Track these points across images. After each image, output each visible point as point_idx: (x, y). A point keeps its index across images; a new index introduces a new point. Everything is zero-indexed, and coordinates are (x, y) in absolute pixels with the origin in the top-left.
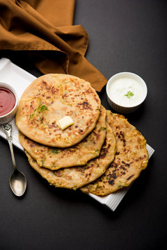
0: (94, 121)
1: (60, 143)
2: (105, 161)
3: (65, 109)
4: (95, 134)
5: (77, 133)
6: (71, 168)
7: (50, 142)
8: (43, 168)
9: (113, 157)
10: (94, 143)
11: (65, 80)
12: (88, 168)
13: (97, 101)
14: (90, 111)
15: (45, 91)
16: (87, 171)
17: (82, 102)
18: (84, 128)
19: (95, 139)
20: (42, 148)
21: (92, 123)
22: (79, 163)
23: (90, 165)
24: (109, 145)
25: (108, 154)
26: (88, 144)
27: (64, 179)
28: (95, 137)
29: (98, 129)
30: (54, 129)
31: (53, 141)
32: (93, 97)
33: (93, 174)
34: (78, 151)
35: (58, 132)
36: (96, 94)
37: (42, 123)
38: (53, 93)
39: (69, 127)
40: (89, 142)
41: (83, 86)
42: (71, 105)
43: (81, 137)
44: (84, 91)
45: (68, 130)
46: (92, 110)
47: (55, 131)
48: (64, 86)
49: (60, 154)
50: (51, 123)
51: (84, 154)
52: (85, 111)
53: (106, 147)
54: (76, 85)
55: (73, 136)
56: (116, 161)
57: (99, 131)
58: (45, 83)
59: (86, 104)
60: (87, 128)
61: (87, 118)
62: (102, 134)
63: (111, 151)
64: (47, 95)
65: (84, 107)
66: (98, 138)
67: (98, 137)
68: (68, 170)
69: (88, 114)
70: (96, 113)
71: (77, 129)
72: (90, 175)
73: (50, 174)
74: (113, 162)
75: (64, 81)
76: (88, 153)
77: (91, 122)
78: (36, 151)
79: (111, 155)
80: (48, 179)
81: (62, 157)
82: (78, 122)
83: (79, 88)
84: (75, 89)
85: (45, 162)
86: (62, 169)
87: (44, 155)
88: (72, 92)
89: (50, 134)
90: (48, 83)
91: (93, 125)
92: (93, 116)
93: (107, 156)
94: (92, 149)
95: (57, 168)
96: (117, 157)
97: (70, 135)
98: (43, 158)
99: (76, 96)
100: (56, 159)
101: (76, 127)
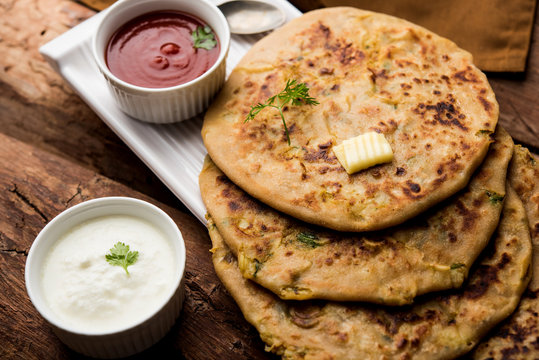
0: (466, 163)
1: (332, 213)
2: (478, 310)
3: (368, 112)
4: (463, 211)
5: (398, 193)
6: (354, 305)
7: (297, 202)
8: (254, 285)
9: (513, 300)
10: (453, 239)
11: (394, 31)
12: (415, 320)
13: (487, 106)
14: (456, 130)
15: (320, 52)
16: (408, 331)
17: (436, 101)
18: (426, 181)
19: (458, 226)
20: (267, 220)
21: (456, 168)
22: (384, 294)
23: (423, 312)
24: (506, 260)
25: (498, 288)
26: (432, 238)
27: (318, 338)
28: (459, 220)
29: (476, 194)
30: (322, 164)
31: (309, 200)
32: (475, 94)
33: (427, 347)
34: (388, 253)
35: (332, 177)
37: (286, 139)
38: (345, 61)
39: (376, 168)
40: (434, 231)
41: (447, 58)
42: (396, 105)
43: (410, 206)
44: (448, 73)
45: (369, 178)
46: (464, 128)
47: (324, 172)
48: (384, 49)
49: (324, 251)
50: (315, 146)
51: (410, 267)
52: (439, 128)
53: (495, 262)
54: (424, 51)
55: (382, 199)
56: (523, 320)
57: (478, 203)
58: (326, 30)
59: (446, 112)
60: (438, 183)
61: (443, 152)
62: (488, 213)
63: (513, 279)
64: (325, 64)
65: (437, 118)
66: (468, 225)
67: (470, 220)
68: (340, 311)
69: (447, 138)
71: (402, 180)
72: (417, 344)
73: (274, 313)
74: (510, 318)
75: (386, 33)
76: (424, 270)
77: (453, 164)
78: (243, 225)
79: (507, 294)
80: (262, 329)
81: (330, 263)
82: (411, 157)
83: (434, 61)
84: (420, 62)
85: (266, 267)
86: (320, 303)
87: (268, 245)
88: (407, 70)
89: (304, 177)
90: (336, 33)
91: (461, 176)
92: (466, 147)
93: (490, 293)
94: (440, 256)
95: (303, 295)
96: (526, 305)
97: (372, 192)
98: (263, 253)
99: (418, 81)
100: (307, 264)
101: (400, 172)
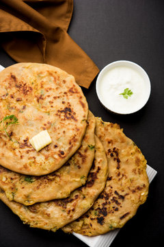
0: (79, 138)
1: (34, 170)
2: (93, 191)
3: (41, 119)
4: (81, 155)
5: (56, 156)
6: (49, 202)
7: (21, 169)
8: (14, 201)
9: (103, 184)
10: (79, 167)
11: (41, 73)
12: (72, 200)
13: (83, 105)
14: (73, 122)
15: (14, 90)
16: (69, 206)
17: (63, 107)
18: (65, 148)
19: (80, 162)
20: (10, 175)
21: (75, 141)
22: (59, 195)
23: (74, 198)
24: (99, 169)
25: (97, 181)
26: (72, 169)
27: (40, 217)
28: (80, 159)
29: (84, 147)
30: (27, 149)
31: (25, 167)
32: (77, 99)
33: (78, 210)
34: (58, 179)
35: (32, 154)
36: (82, 94)
37: (10, 140)
38: (25, 93)
39: (47, 147)
40: (72, 166)
41: (64, 82)
42: (49, 112)
43: (62, 161)
44: (66, 90)
45: (44, 152)
46: (76, 120)
47: (28, 152)
48: (39, 82)
49: (35, 183)
50: (22, 141)
51: (66, 183)
52: (67, 122)
53: (95, 171)
54: (55, 81)
55: (51, 160)
56: (107, 190)
57: (86, 151)
58: (13, 77)
59: (68, 112)
60: (70, 149)
61: (71, 133)
62: (90, 154)
63: (101, 177)
64: (17, 96)
65: (66, 116)
66: (84, 161)
67: (84, 158)
68: (46, 204)
69: (71, 127)
70: (81, 125)
71: (57, 150)
72: (73, 210)
73: (23, 209)
74: (103, 191)
75: (39, 74)
76: (71, 182)
77: (74, 139)
78: (4, 179)
79: (101, 182)
80: (21, 217)
81: (38, 188)
82: (58, 139)
83: (60, 85)
84: (53, 86)
85: (17, 195)
86: (39, 203)
87: (14, 185)
88: (50, 93)
89: (21, 157)
90: (18, 78)
91: (78, 144)
92: (78, 130)
93: (95, 184)
94: (76, 175)
95: (32, 203)
96: (108, 183)
97: (47, 158)
98: (13, 189)
99: (55, 98)
100: (31, 190)
101: (56, 147)
